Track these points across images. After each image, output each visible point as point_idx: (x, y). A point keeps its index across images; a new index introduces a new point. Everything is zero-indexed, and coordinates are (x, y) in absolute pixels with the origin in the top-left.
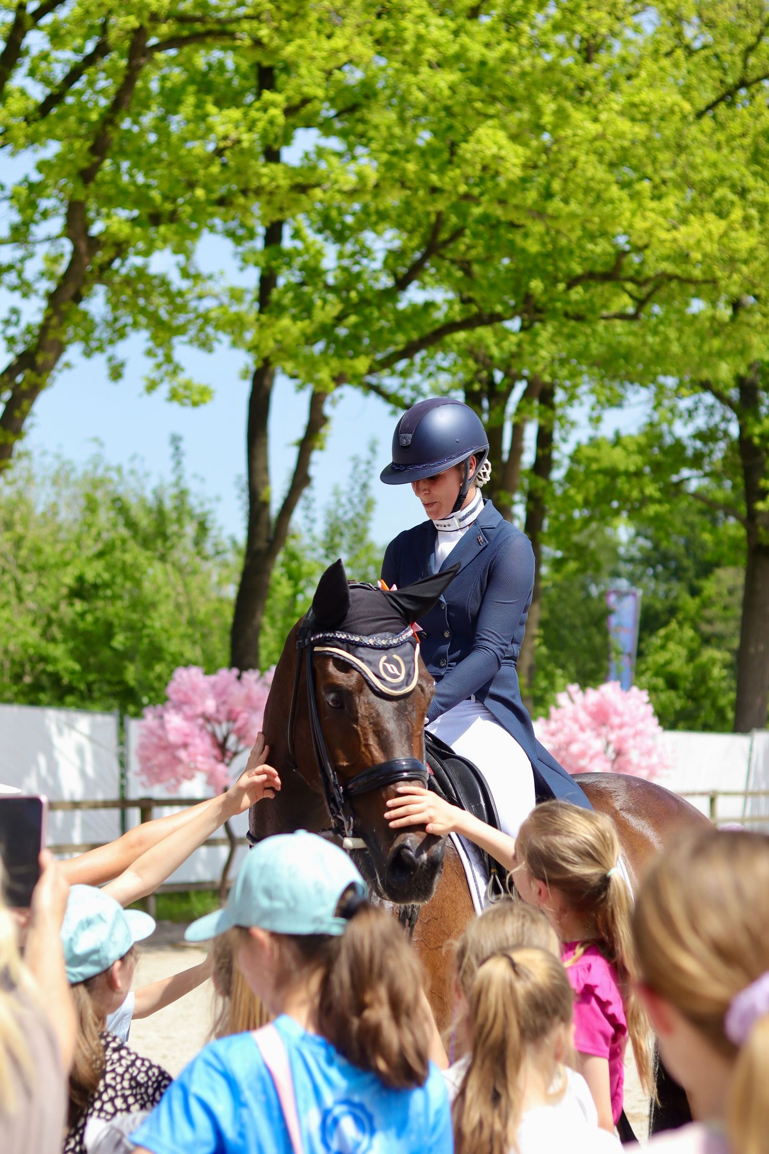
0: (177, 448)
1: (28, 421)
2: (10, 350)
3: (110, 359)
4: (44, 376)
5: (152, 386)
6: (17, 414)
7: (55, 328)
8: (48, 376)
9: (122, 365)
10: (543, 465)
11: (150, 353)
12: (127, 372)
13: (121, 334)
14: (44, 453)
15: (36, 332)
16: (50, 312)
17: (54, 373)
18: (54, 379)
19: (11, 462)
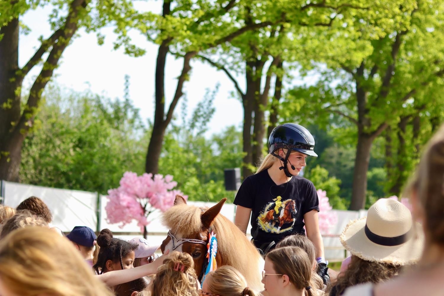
0: (127, 81)
1: (60, 60)
2: (52, 28)
3: (98, 35)
4: (68, 39)
5: (117, 47)
6: (55, 56)
7: (73, 18)
8: (70, 40)
9: (103, 38)
10: (278, 95)
11: (116, 31)
12: (105, 41)
13: (103, 24)
14: (65, 88)
15: (65, 21)
16: (71, 10)
17: (73, 39)
18: (72, 41)
19: (51, 78)
